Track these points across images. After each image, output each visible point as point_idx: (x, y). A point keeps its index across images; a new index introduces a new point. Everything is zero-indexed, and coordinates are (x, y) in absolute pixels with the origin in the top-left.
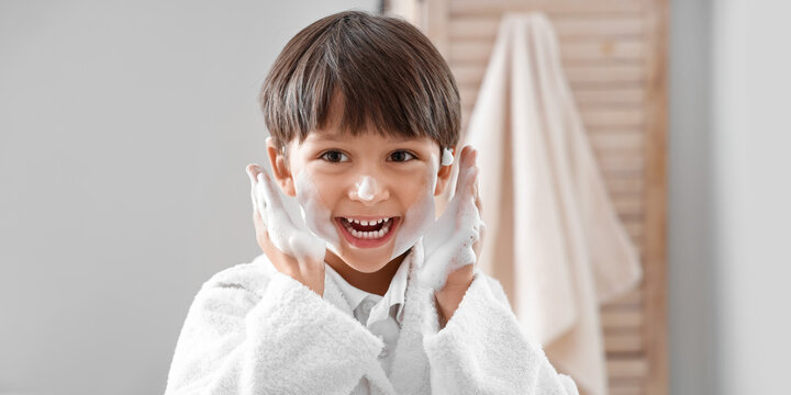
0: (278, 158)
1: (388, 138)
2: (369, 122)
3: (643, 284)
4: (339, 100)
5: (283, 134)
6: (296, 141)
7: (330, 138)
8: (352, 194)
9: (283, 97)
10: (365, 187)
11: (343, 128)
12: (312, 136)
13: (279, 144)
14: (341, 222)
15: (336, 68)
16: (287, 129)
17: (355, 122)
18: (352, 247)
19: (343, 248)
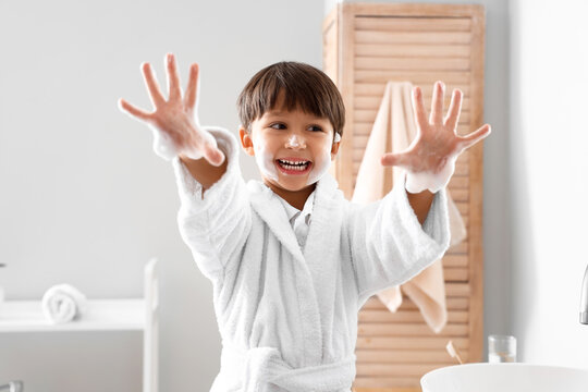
0: (245, 136)
1: (308, 115)
2: (298, 105)
3: (468, 240)
4: (282, 93)
5: (249, 117)
6: (257, 119)
7: (276, 114)
8: (286, 146)
9: (251, 96)
10: (294, 141)
11: (283, 109)
12: (266, 114)
13: (246, 125)
14: (279, 163)
15: (281, 77)
16: (252, 113)
17: (290, 105)
18: (285, 174)
19: (279, 175)
